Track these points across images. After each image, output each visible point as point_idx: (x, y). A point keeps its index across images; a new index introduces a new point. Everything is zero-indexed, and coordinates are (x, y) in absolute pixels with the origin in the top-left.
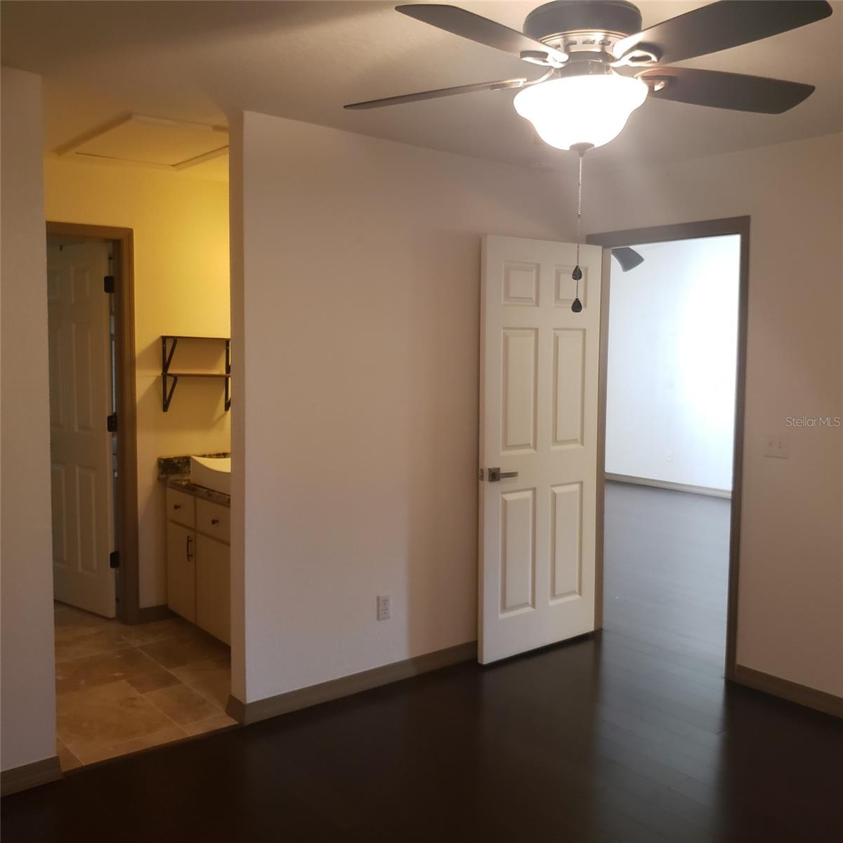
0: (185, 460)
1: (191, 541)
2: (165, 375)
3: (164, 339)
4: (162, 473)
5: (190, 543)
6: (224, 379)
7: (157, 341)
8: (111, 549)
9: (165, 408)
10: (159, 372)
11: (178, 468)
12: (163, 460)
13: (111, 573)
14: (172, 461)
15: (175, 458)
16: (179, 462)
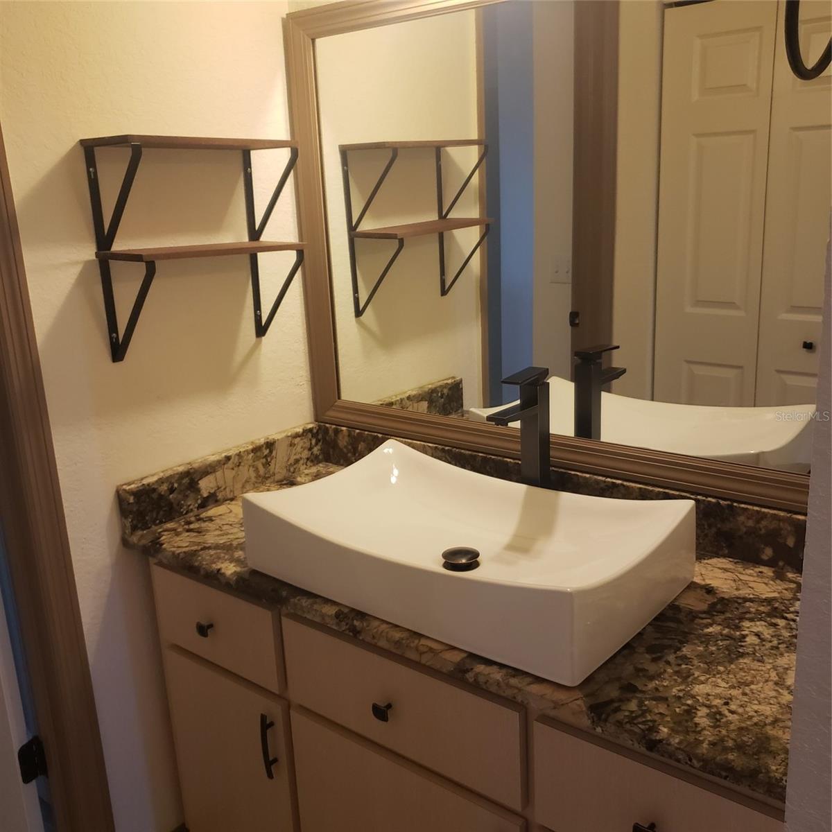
0: (186, 481)
1: (272, 724)
2: (105, 257)
3: (90, 148)
4: (134, 528)
5: (269, 731)
6: (246, 259)
7: (69, 158)
8: (17, 737)
9: (118, 351)
10: (88, 252)
11: (170, 504)
12: (132, 493)
13: (27, 797)
14: (154, 490)
15: (161, 481)
16: (172, 490)
